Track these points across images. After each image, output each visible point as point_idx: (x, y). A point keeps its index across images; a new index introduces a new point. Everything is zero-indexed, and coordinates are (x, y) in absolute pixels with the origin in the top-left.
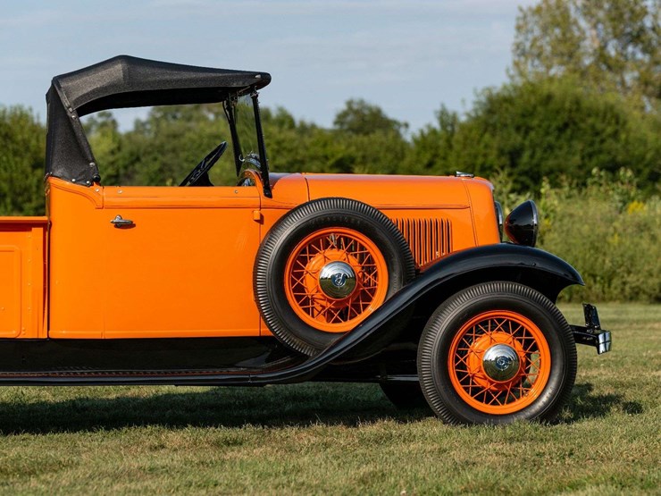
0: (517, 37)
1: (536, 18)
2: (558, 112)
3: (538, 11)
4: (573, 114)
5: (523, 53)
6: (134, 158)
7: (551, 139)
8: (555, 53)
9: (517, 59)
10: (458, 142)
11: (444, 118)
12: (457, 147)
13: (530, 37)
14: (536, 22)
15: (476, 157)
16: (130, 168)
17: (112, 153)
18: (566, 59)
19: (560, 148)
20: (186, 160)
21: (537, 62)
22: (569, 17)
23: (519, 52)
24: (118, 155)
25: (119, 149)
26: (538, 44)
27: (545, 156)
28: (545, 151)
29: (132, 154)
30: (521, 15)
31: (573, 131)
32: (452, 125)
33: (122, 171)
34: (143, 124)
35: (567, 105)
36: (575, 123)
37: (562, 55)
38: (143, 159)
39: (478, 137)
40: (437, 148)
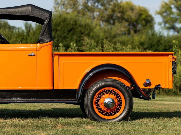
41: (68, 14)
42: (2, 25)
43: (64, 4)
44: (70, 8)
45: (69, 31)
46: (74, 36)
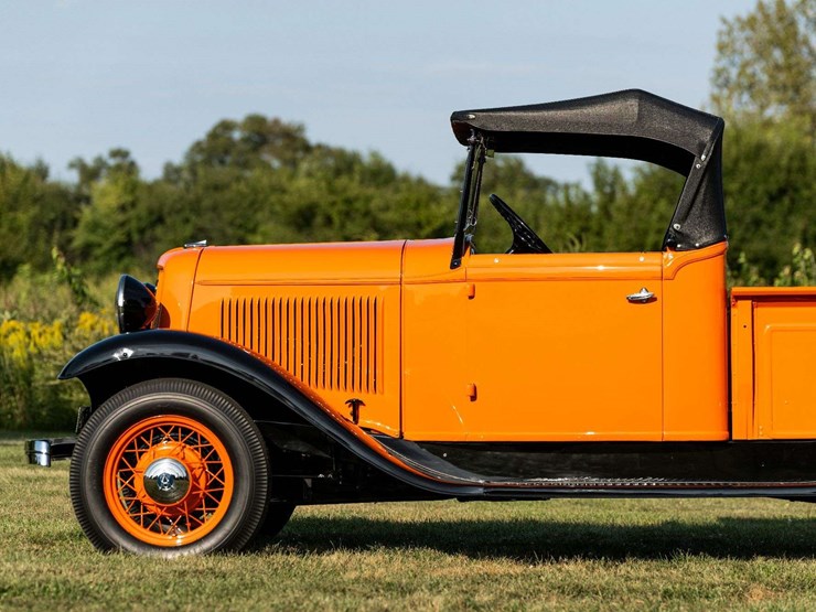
0: (718, 60)
1: (748, 32)
2: (770, 171)
3: (751, 23)
4: (794, 177)
5: (726, 83)
6: (154, 218)
7: (757, 210)
8: (774, 87)
9: (716, 91)
10: (619, 209)
11: (601, 173)
12: (618, 217)
13: (737, 59)
14: (747, 39)
15: (646, 233)
16: (148, 234)
17: (123, 208)
18: (790, 93)
19: (771, 226)
20: (231, 224)
21: (746, 97)
22: (795, 34)
23: (721, 81)
24: (132, 213)
25: (133, 205)
26: (749, 71)
27: (748, 235)
28: (747, 229)
29: (151, 212)
30: (724, 28)
31: (793, 201)
32: (612, 185)
33: (136, 237)
34: (177, 171)
35: (784, 162)
36: (796, 190)
37: (785, 87)
38: (169, 221)
39: (648, 204)
40: (589, 217)
41: (768, 124)
42: (501, 173)
43: (751, 87)
44: (781, 102)
45: (774, 198)
46: (792, 219)
